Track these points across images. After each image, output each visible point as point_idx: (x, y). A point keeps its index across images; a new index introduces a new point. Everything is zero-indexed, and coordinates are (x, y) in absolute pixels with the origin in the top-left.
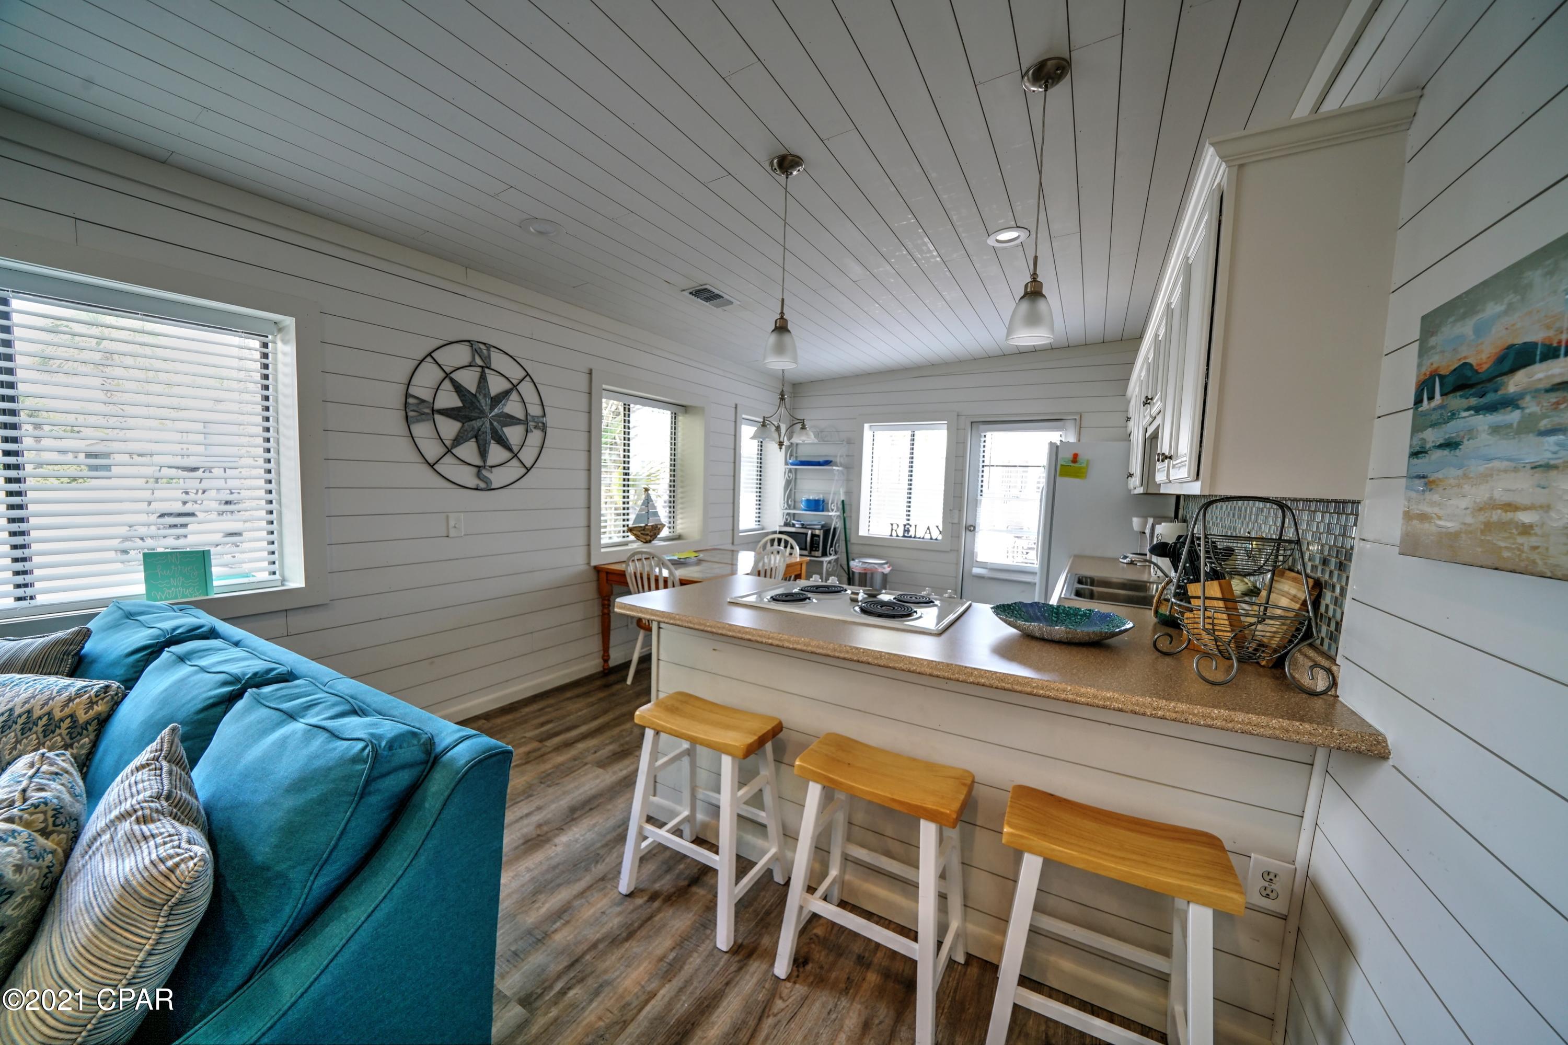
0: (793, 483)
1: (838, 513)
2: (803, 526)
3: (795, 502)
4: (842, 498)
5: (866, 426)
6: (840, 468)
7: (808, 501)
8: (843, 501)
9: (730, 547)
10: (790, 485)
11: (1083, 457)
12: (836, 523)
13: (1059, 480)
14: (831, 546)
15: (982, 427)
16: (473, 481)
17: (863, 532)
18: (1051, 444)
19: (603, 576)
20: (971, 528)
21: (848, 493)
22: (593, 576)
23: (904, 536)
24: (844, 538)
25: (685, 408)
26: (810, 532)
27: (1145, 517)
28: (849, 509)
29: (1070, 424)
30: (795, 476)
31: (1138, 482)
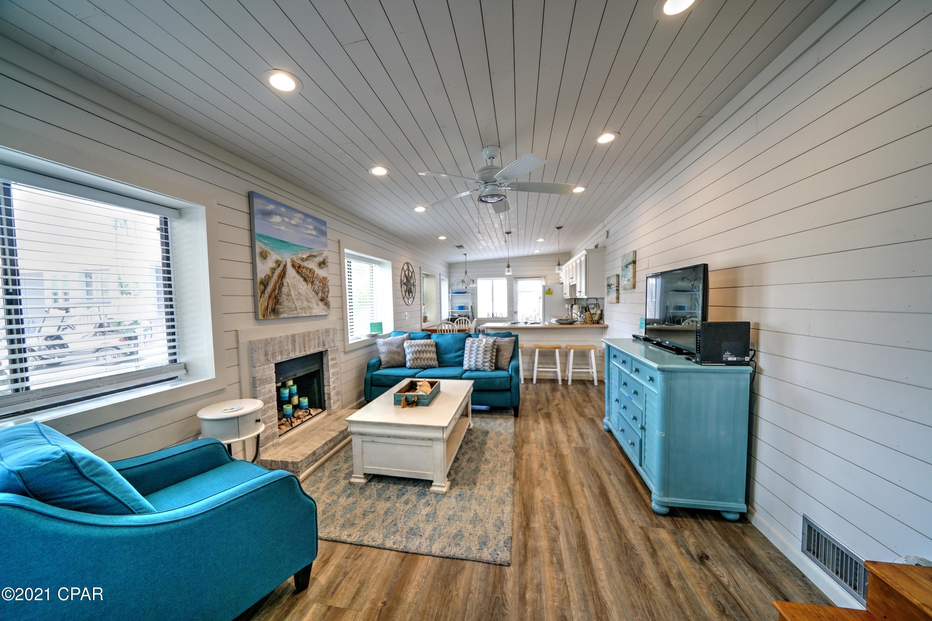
1: (470, 310)
3: (454, 307)
4: (471, 304)
5: (478, 279)
6: (471, 294)
7: (459, 306)
8: (472, 306)
10: (451, 301)
11: (551, 288)
12: (469, 313)
13: (546, 295)
15: (518, 279)
16: (407, 303)
17: (479, 316)
18: (543, 285)
20: (516, 313)
21: (473, 303)
28: (474, 309)
29: (544, 279)
30: (453, 297)
31: (569, 295)
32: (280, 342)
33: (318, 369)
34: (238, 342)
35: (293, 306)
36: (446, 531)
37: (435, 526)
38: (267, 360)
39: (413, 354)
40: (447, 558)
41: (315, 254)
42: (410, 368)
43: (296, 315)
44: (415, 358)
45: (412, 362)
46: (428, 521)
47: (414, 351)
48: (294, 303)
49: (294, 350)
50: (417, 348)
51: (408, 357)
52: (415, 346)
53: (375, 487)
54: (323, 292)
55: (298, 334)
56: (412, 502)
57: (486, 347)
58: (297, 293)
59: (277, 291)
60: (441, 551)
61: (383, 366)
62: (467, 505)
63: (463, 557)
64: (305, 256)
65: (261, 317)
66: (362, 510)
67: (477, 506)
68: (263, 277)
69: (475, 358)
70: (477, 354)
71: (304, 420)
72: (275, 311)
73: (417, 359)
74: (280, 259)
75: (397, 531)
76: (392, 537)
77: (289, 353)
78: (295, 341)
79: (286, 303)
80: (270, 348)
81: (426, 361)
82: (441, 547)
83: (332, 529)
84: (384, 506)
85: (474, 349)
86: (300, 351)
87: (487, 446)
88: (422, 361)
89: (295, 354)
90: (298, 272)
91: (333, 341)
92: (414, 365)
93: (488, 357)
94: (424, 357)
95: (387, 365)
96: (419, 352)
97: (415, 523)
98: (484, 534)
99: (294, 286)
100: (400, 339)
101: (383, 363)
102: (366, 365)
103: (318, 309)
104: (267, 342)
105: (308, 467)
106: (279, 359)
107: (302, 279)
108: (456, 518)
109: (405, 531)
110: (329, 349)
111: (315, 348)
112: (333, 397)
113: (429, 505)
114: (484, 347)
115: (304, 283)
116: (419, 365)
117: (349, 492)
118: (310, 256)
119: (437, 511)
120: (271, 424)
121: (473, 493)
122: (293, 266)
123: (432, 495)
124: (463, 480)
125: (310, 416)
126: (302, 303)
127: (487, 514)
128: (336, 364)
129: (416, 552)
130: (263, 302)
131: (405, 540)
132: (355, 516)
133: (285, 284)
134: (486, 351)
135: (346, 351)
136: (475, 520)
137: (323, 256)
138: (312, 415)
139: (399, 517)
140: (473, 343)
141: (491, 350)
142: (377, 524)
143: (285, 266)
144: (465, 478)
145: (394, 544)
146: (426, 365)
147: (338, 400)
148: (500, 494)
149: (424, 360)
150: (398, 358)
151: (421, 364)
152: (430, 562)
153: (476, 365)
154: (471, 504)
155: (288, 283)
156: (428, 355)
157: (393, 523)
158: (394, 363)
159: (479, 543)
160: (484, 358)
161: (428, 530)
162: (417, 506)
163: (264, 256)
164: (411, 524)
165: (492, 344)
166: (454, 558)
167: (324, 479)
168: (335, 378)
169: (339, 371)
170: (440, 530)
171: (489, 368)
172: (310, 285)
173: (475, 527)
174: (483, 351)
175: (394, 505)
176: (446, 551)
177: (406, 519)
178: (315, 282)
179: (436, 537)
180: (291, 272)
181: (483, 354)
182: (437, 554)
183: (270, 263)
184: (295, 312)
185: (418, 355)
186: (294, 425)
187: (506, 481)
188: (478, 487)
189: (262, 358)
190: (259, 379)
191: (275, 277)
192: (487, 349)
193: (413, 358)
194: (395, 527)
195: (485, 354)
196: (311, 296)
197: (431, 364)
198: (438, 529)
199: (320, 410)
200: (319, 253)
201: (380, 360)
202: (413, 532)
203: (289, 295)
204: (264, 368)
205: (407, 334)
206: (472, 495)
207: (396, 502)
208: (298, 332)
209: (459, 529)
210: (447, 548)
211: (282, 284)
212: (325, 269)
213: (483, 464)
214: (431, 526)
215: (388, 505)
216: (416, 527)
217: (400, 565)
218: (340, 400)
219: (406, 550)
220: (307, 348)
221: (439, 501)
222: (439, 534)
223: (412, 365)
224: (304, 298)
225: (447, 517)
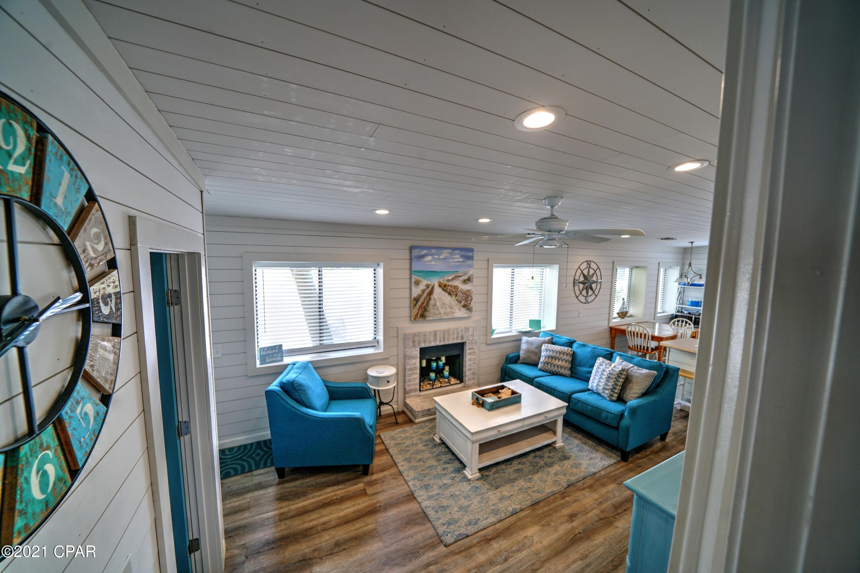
0: (682, 293)
2: (690, 313)
3: (683, 301)
7: (692, 302)
9: (653, 321)
10: (681, 294)
16: (584, 301)
19: (613, 331)
22: (609, 330)
26: (694, 316)
30: (685, 289)
32: (425, 335)
33: (458, 353)
34: (398, 334)
35: (438, 312)
36: (442, 500)
37: (440, 493)
38: (414, 346)
39: (545, 358)
40: (424, 512)
41: (460, 275)
42: (540, 370)
43: (440, 318)
44: (546, 362)
45: (543, 365)
46: (441, 487)
47: (547, 355)
48: (438, 310)
49: (435, 340)
50: (551, 353)
51: (542, 359)
52: (550, 351)
53: (443, 449)
54: (466, 300)
55: (440, 331)
56: (447, 471)
57: (610, 374)
58: (441, 303)
59: (425, 304)
60: (426, 507)
61: (520, 361)
62: (472, 497)
63: (431, 519)
64: (450, 278)
65: (413, 319)
66: (421, 457)
67: (477, 502)
68: (416, 296)
69: (598, 380)
70: (601, 378)
71: (443, 385)
72: (423, 316)
73: (548, 364)
74: (429, 283)
75: (422, 480)
76: (416, 481)
77: (431, 342)
78: (436, 335)
79: (432, 311)
80: (417, 339)
81: (556, 368)
82: (428, 505)
83: (400, 457)
84: (432, 462)
85: (600, 371)
86: (440, 341)
87: (548, 469)
88: (552, 367)
89: (435, 343)
90: (443, 290)
91: (472, 336)
92: (544, 368)
93: (611, 384)
94: (555, 364)
95: (523, 361)
96: (552, 358)
97: (433, 484)
98: (457, 519)
99: (440, 299)
100: (541, 341)
101: (520, 359)
102: (505, 357)
103: (461, 313)
104: (414, 335)
105: (423, 416)
106: (423, 345)
107: (446, 294)
108: (456, 498)
109: (424, 483)
110: (467, 342)
111: (453, 339)
112: (469, 375)
113: (453, 479)
114: (608, 372)
115: (449, 297)
116: (549, 369)
117: (427, 443)
118: (456, 277)
119: (452, 487)
120: (414, 383)
121: (487, 492)
122: (440, 286)
123: (462, 475)
124: (493, 480)
125: (449, 384)
126: (446, 309)
127: (476, 511)
128: (473, 352)
129: (416, 497)
130: (415, 311)
131: (419, 487)
132: (415, 458)
133: (432, 299)
134: (609, 377)
135: (488, 343)
136: (463, 509)
137: (469, 275)
138: (450, 383)
139: (431, 474)
140: (601, 365)
141: (616, 378)
142: (419, 470)
143: (433, 288)
144: (496, 480)
145: (413, 485)
146: (555, 371)
147: (474, 379)
148: (502, 508)
149: (554, 366)
150: (534, 357)
151: (550, 369)
152: (416, 507)
153: (597, 389)
154: (475, 498)
155: (434, 298)
156: (560, 363)
157: (425, 475)
158: (530, 362)
159: (448, 521)
160: (606, 384)
161: (435, 491)
162: (447, 475)
163: (417, 283)
164: (431, 482)
165: (619, 372)
166: (426, 516)
167: (427, 428)
168: (472, 362)
169: (477, 358)
170: (439, 497)
171: (609, 397)
172: (454, 297)
173: (458, 511)
174: (607, 376)
175: (437, 466)
176: (428, 509)
177: (433, 478)
178: (458, 295)
179: (433, 499)
180: (438, 291)
181: (605, 380)
182: (422, 507)
183: (422, 287)
184: (439, 316)
185: (550, 360)
186: (435, 387)
187: (521, 503)
188: (495, 492)
189: (411, 344)
190: (408, 356)
191: (425, 295)
192: (612, 376)
193: (545, 361)
194: (424, 477)
195: (607, 381)
196: (454, 304)
197: (561, 372)
198: (439, 496)
199: (458, 382)
200: (464, 273)
201: (519, 356)
202: (427, 487)
203: (435, 305)
204: (412, 350)
205: (549, 338)
206: (484, 493)
207: (440, 465)
208: (439, 329)
209: (448, 505)
210: (430, 508)
211: (430, 299)
212: (470, 284)
213: (523, 480)
214: (439, 491)
215: (435, 464)
216: (431, 486)
217: (404, 497)
218: (476, 379)
219: (413, 492)
220: (446, 340)
221: (461, 482)
222: (437, 499)
223: (542, 368)
224: (447, 306)
225: (452, 493)
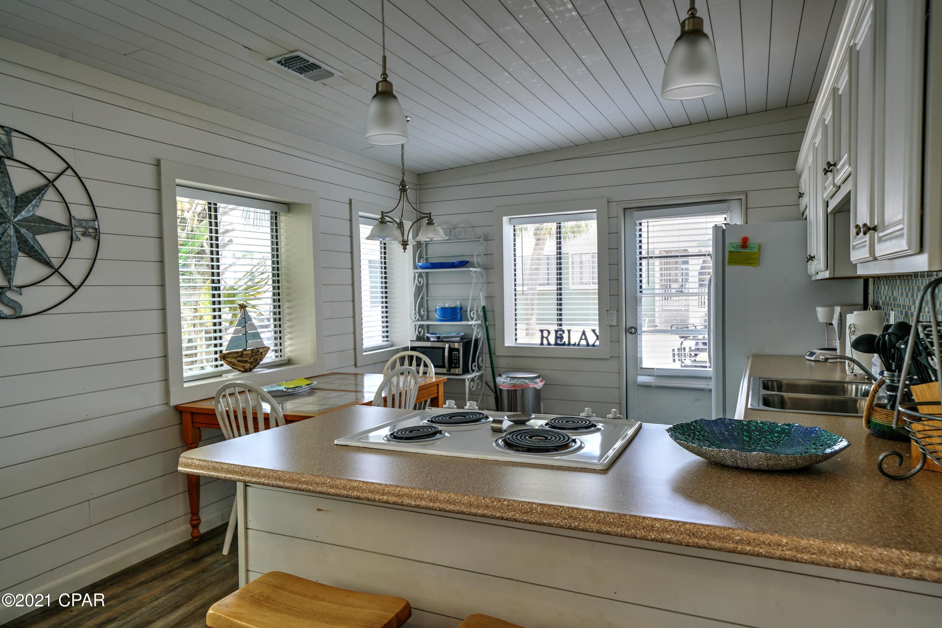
0: (424, 289)
1: (479, 322)
2: (439, 339)
3: (428, 311)
4: (483, 303)
5: (505, 219)
6: (478, 270)
7: (443, 309)
8: (484, 307)
9: (353, 370)
10: (421, 292)
11: (754, 241)
12: (478, 333)
13: (729, 269)
14: (473, 361)
15: (636, 214)
17: (509, 342)
18: (716, 228)
19: (188, 418)
20: (633, 331)
21: (489, 298)
22: (174, 419)
23: (556, 344)
24: (487, 351)
25: (289, 207)
26: (447, 346)
27: (831, 306)
28: (491, 316)
29: (735, 205)
31: (822, 266)
